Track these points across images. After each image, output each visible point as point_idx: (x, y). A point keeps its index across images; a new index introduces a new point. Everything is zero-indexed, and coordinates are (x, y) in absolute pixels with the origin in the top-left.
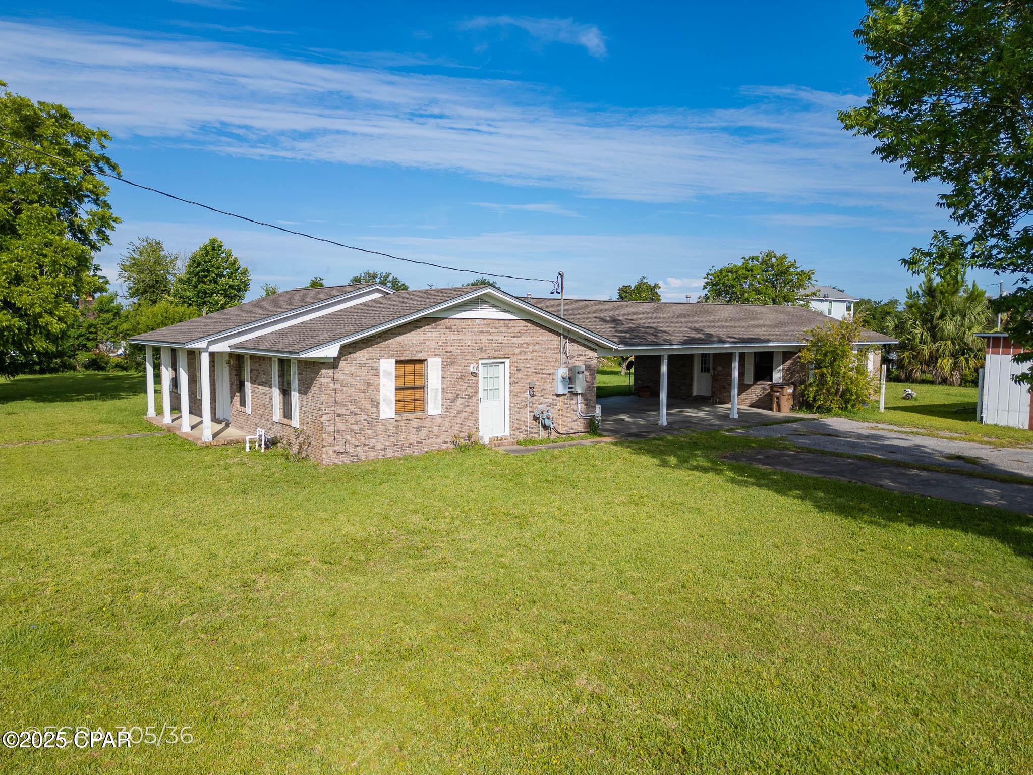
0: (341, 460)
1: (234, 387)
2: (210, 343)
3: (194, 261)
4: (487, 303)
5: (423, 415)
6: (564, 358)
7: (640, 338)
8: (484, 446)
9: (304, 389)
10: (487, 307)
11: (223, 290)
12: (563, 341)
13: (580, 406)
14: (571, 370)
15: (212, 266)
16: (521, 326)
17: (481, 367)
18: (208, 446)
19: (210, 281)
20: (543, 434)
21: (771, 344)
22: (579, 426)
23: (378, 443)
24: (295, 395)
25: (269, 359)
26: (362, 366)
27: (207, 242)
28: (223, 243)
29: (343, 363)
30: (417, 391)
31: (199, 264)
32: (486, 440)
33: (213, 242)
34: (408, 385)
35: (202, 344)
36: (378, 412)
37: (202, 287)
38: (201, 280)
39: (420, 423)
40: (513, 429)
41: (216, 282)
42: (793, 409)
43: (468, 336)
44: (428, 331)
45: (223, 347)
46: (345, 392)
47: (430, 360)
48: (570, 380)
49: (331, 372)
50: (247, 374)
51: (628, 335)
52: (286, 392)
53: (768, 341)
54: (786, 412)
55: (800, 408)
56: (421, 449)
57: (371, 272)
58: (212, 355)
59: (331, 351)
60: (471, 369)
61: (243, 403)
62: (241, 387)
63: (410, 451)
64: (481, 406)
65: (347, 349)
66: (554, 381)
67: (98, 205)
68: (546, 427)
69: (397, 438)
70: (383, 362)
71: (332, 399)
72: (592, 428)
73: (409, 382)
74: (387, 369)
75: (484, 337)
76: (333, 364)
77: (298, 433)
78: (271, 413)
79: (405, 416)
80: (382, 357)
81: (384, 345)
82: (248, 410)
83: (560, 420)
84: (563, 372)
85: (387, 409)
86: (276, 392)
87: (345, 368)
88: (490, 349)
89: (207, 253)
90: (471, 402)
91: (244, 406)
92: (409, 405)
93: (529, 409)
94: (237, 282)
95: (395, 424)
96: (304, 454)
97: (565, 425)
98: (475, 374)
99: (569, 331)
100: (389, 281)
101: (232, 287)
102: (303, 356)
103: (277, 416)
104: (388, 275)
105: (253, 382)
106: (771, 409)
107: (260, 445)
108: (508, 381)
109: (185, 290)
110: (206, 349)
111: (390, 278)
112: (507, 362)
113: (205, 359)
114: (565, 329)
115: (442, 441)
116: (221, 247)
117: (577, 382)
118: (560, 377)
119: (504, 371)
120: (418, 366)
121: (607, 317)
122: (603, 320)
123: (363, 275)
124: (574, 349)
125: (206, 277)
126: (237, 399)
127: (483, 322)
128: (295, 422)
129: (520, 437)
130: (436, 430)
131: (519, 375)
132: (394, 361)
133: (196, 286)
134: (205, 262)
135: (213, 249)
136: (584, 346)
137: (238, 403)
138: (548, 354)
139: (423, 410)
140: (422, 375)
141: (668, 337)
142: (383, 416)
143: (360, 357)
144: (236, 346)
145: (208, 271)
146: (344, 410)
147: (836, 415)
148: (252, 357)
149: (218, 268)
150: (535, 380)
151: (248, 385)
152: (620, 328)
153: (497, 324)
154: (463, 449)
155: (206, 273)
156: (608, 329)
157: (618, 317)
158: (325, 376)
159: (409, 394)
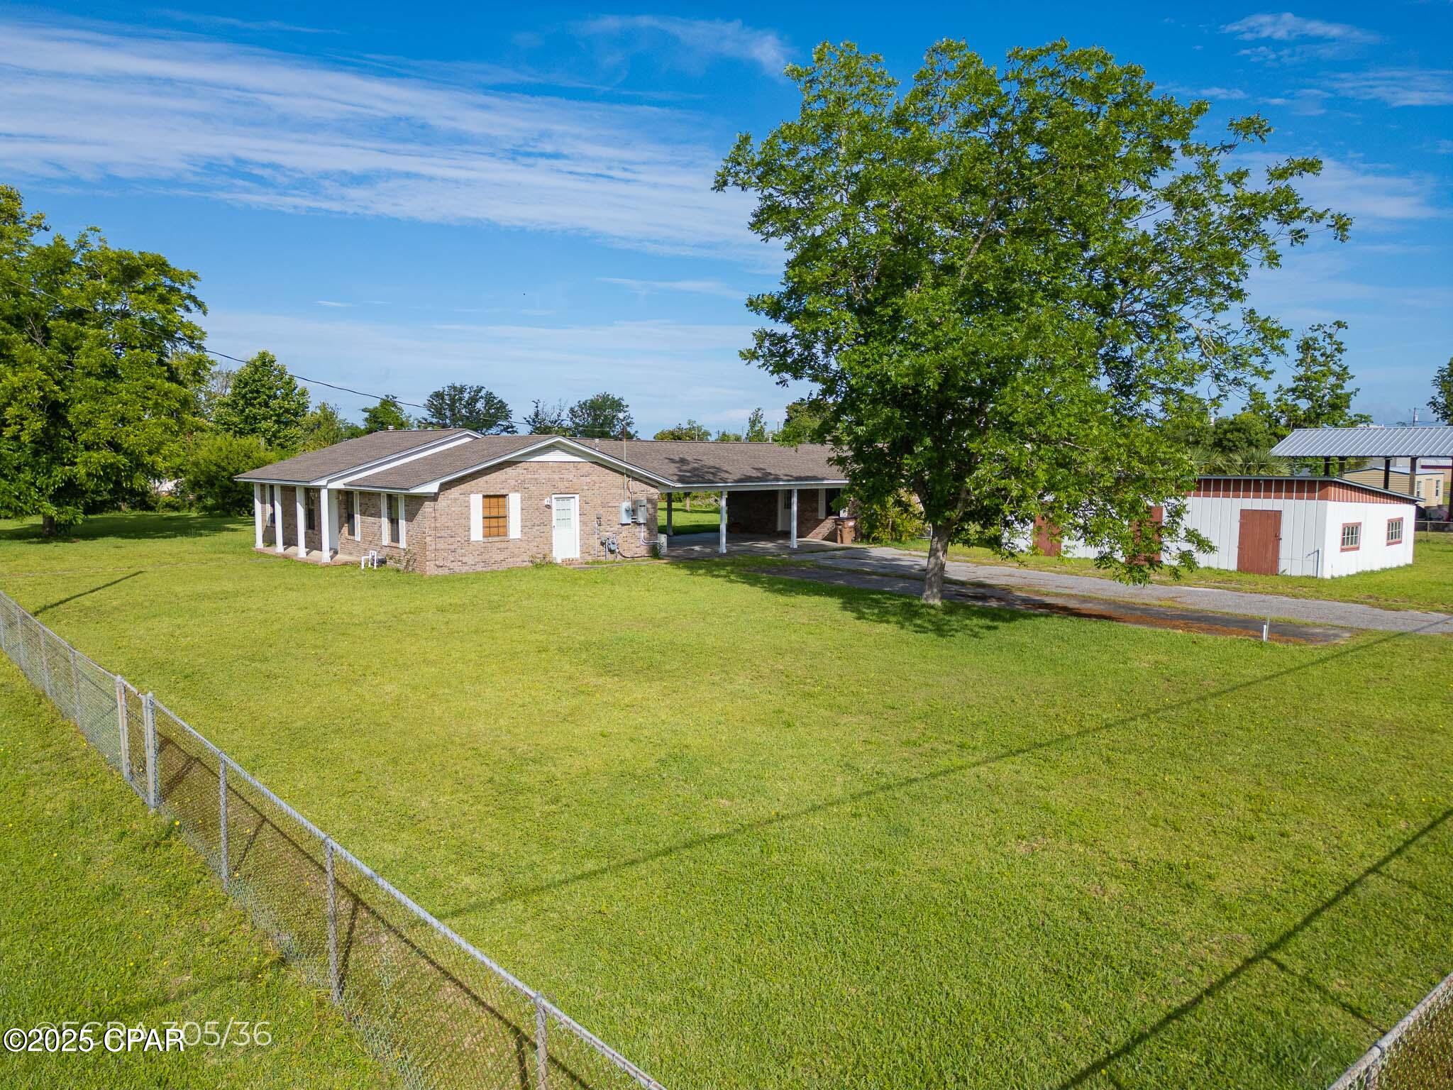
0: (441, 572)
1: (344, 519)
2: (329, 482)
3: (241, 381)
4: (559, 449)
5: (506, 539)
6: (628, 493)
7: (698, 476)
8: (556, 564)
9: (410, 517)
10: (558, 452)
11: (276, 415)
12: (626, 479)
13: (642, 534)
14: (635, 502)
15: (263, 386)
16: (588, 467)
17: (554, 501)
18: (327, 566)
19: (260, 404)
20: (610, 557)
21: (825, 482)
22: (643, 551)
23: (469, 560)
24: (402, 523)
25: (379, 494)
26: (456, 499)
27: (255, 356)
28: (276, 358)
29: (441, 497)
30: (501, 520)
31: (246, 384)
32: (559, 561)
33: (263, 356)
34: (492, 515)
35: (323, 482)
36: (469, 535)
37: (250, 411)
38: (249, 403)
39: (503, 545)
40: (582, 552)
41: (267, 405)
42: (855, 540)
43: (543, 475)
44: (509, 471)
45: (339, 485)
46: (443, 520)
47: (511, 495)
48: (633, 512)
49: (432, 503)
50: (357, 508)
51: (688, 474)
52: (394, 521)
53: (823, 479)
54: (848, 542)
55: (862, 541)
56: (504, 566)
57: (458, 385)
58: (329, 491)
59: (433, 488)
60: (546, 502)
61: (352, 532)
62: (350, 518)
63: (495, 567)
64: (554, 533)
65: (445, 487)
66: (619, 512)
67: (193, 347)
68: (612, 552)
69: (486, 556)
70: (472, 496)
71: (433, 525)
72: (654, 552)
73: (494, 513)
74: (476, 502)
75: (556, 476)
76: (434, 497)
77: (407, 552)
78: (380, 539)
79: (490, 539)
80: (472, 492)
81: (473, 483)
82: (358, 537)
83: (625, 546)
84: (626, 504)
85: (477, 533)
86: (385, 522)
87: (443, 501)
88: (562, 486)
89: (257, 368)
90: (546, 529)
91: (354, 535)
92: (494, 531)
93: (596, 536)
94: (293, 405)
95: (483, 545)
96: (410, 569)
97: (629, 550)
98: (549, 507)
99: (632, 471)
100: (482, 397)
101: (287, 411)
102: (412, 491)
103: (386, 539)
104: (480, 390)
105: (363, 513)
106: (836, 542)
107: (372, 564)
108: (578, 513)
109: (229, 415)
110: (325, 487)
111: (483, 393)
112: (577, 496)
113: (324, 495)
114: (627, 469)
115: (523, 560)
116: (273, 362)
117: (639, 513)
118: (623, 510)
119: (575, 504)
120: (501, 499)
121: (677, 458)
122: (672, 461)
123: (446, 389)
124: (636, 486)
125: (255, 398)
126: (345, 529)
127: (555, 465)
128: (403, 544)
129: (590, 559)
130: (516, 551)
131: (586, 507)
132: (480, 496)
133: (243, 411)
134: (254, 381)
135: (264, 364)
136: (646, 483)
137: (347, 533)
138: (613, 491)
139: (505, 534)
140: (504, 507)
141: (726, 475)
142: (473, 538)
143: (455, 492)
144: (350, 484)
145: (258, 392)
146: (442, 534)
147: (887, 545)
148: (362, 493)
149: (270, 388)
150: (601, 511)
151: (357, 517)
152: (685, 468)
153: (567, 466)
154: (538, 566)
155: (255, 395)
156: (673, 469)
157: (687, 457)
158: (428, 507)
159: (494, 522)
